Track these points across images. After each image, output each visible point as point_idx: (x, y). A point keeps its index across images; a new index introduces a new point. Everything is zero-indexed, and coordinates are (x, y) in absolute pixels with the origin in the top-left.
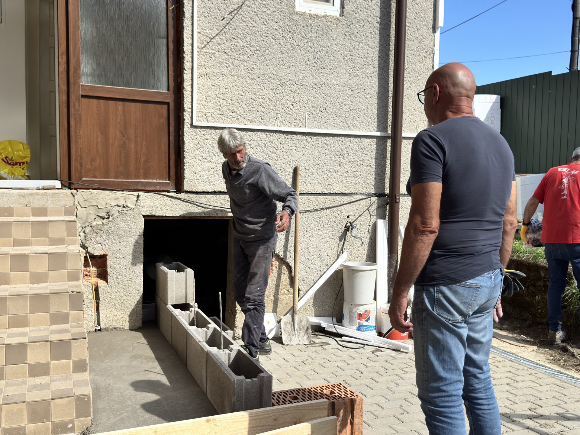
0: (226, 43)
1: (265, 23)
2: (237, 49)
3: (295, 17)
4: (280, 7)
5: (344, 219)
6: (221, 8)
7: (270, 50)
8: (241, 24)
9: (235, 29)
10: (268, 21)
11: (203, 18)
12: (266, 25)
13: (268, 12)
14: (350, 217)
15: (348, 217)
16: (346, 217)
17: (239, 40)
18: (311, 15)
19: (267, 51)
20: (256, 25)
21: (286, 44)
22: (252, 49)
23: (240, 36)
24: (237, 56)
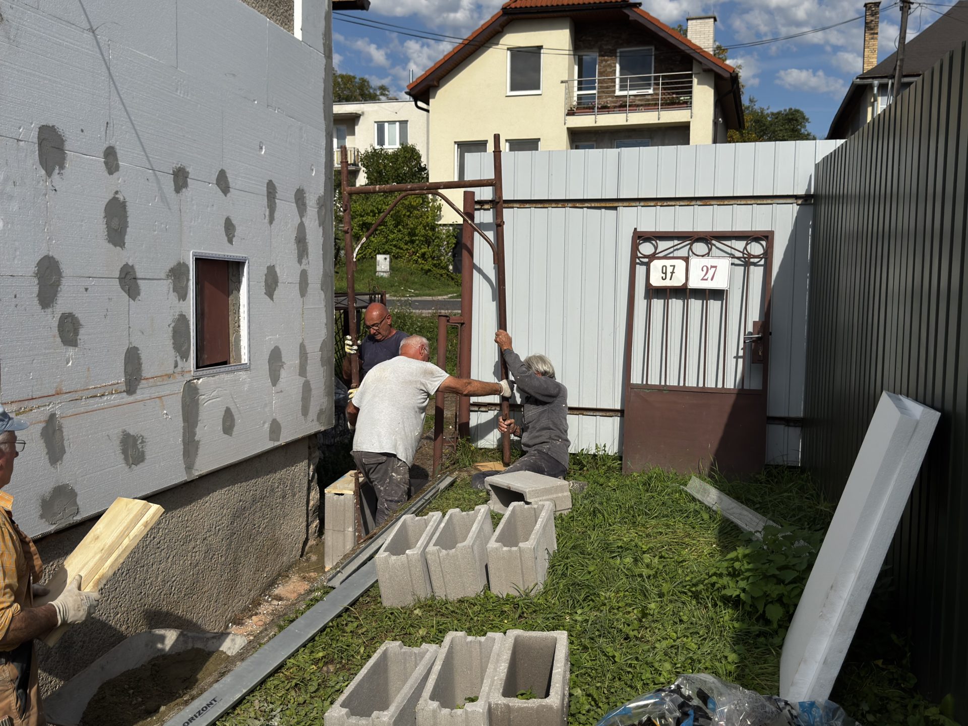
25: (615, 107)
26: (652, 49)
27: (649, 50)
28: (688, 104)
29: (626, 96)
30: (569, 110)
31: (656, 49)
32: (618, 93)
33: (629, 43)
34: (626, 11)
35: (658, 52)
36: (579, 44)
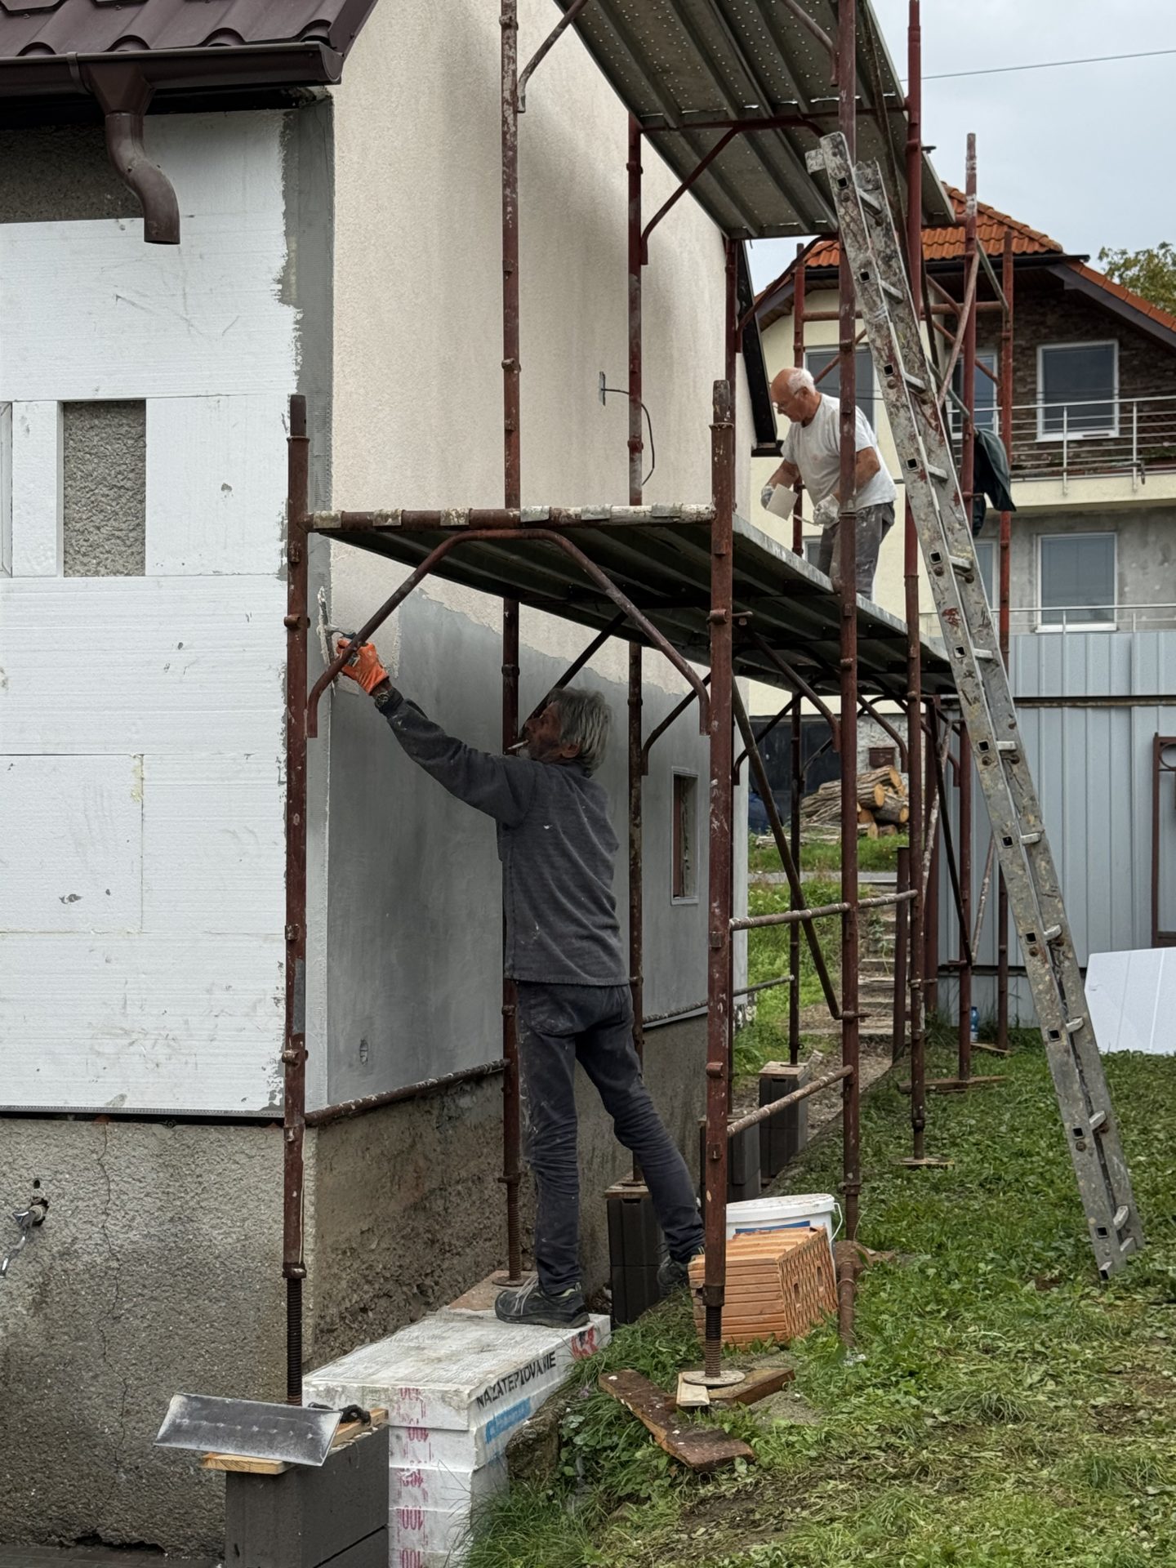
5: (20, 1188)
14: (42, 1185)
15: (37, 1184)
16: (29, 1185)
25: (1039, 468)
26: (1112, 346)
27: (1107, 347)
29: (1059, 444)
31: (1122, 346)
32: (1043, 438)
33: (1063, 334)
34: (1057, 272)
35: (1125, 353)
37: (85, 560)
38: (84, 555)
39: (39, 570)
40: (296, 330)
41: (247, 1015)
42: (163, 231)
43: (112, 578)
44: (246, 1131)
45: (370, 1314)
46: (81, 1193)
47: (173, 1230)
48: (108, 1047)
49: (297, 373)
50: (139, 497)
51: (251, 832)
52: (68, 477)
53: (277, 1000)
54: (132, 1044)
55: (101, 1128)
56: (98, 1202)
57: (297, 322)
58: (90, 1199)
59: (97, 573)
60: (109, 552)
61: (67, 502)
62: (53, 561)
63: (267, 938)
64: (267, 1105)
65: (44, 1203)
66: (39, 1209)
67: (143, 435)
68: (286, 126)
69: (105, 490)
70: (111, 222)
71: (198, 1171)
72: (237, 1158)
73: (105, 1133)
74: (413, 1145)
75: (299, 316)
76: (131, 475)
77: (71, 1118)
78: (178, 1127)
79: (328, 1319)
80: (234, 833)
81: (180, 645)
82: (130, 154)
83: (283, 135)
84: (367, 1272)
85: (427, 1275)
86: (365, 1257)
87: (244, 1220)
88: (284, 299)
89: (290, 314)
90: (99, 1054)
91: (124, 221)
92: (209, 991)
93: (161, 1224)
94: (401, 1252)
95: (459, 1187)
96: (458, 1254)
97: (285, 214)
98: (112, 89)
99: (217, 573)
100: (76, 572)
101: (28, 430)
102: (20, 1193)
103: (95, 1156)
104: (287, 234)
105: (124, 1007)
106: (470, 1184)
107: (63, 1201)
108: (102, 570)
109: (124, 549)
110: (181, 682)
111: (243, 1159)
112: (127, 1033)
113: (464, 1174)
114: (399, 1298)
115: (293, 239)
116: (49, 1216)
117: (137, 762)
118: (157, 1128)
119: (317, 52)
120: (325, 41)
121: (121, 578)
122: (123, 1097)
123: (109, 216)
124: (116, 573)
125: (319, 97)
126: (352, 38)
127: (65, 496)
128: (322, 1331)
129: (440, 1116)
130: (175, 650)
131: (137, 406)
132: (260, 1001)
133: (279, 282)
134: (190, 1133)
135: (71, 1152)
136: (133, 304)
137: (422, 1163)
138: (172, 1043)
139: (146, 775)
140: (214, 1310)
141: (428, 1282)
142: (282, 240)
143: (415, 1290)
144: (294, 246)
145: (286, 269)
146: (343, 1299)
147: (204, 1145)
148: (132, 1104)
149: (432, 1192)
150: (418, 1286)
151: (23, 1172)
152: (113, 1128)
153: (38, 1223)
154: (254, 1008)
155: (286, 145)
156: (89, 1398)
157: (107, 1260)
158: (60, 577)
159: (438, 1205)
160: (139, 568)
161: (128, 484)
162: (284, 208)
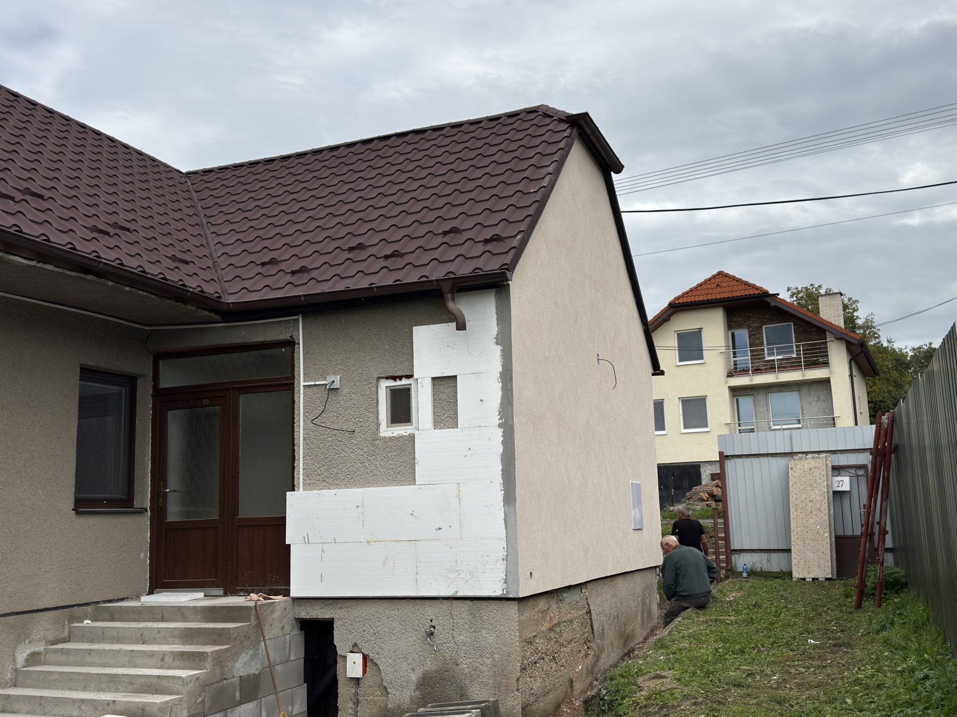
0: (325, 473)
1: (354, 451)
2: (332, 476)
3: (377, 442)
4: (365, 436)
5: (426, 622)
6: (321, 447)
7: (358, 472)
8: (335, 457)
9: (331, 461)
10: (356, 450)
11: (309, 457)
12: (354, 453)
13: (355, 443)
14: (433, 621)
15: (431, 621)
16: (429, 621)
17: (334, 469)
18: (390, 438)
19: (356, 474)
20: (346, 455)
21: (371, 465)
22: (343, 474)
23: (334, 466)
24: (332, 482)
25: (766, 369)
26: (791, 324)
27: (788, 325)
28: (826, 364)
29: (774, 360)
30: (728, 374)
31: (794, 324)
32: (768, 358)
33: (771, 322)
34: (768, 300)
35: (796, 327)
36: (731, 325)
37: (440, 424)
38: (440, 423)
39: (427, 428)
40: (501, 352)
41: (494, 564)
42: (461, 326)
43: (448, 429)
44: (495, 602)
45: (538, 664)
46: (445, 623)
47: (474, 635)
48: (452, 576)
49: (501, 365)
50: (456, 404)
51: (493, 506)
52: (434, 400)
53: (503, 559)
54: (459, 575)
55: (450, 603)
56: (450, 626)
57: (501, 350)
58: (448, 625)
59: (444, 428)
60: (447, 422)
61: (434, 407)
62: (431, 425)
63: (500, 539)
64: (501, 593)
65: (434, 627)
66: (432, 629)
67: (456, 386)
68: (496, 293)
69: (445, 403)
70: (445, 324)
71: (481, 615)
72: (493, 611)
73: (452, 604)
74: (548, 609)
75: (502, 348)
76: (453, 398)
77: (441, 599)
78: (475, 601)
79: (524, 665)
80: (487, 506)
81: (469, 449)
82: (451, 305)
83: (495, 296)
84: (536, 650)
85: (555, 653)
86: (535, 645)
87: (496, 631)
88: (497, 343)
89: (499, 348)
90: (449, 578)
91: (450, 324)
92: (482, 557)
93: (470, 633)
94: (546, 644)
95: (565, 624)
96: (565, 646)
97: (497, 319)
98: (446, 288)
99: (480, 426)
100: (438, 428)
101: (422, 387)
102: (426, 624)
103: (449, 611)
104: (497, 324)
105: (456, 562)
106: (568, 623)
107: (439, 626)
108: (446, 427)
109: (451, 420)
110: (470, 460)
111: (495, 611)
112: (457, 571)
113: (566, 619)
114: (547, 660)
115: (499, 326)
116: (436, 631)
117: (457, 486)
118: (468, 602)
119: (505, 273)
120: (507, 269)
121: (451, 429)
122: (457, 592)
123: (445, 322)
124: (449, 428)
125: (506, 284)
126: (515, 267)
127: (434, 405)
128: (522, 668)
129: (557, 599)
130: (468, 450)
131: (455, 377)
132: (498, 560)
133: (495, 339)
134: (478, 603)
135: (442, 610)
136: (453, 348)
137: (552, 615)
138: (471, 574)
139: (460, 490)
140: (488, 661)
141: (556, 655)
142: (496, 326)
143: (552, 658)
144: (499, 328)
145: (497, 335)
146: (529, 658)
147: (483, 607)
148: (460, 594)
149: (556, 624)
150: (553, 657)
151: (427, 617)
152: (455, 602)
153: (432, 634)
154: (496, 562)
155: (497, 299)
156: (450, 691)
157: (454, 645)
158: (433, 430)
159: (558, 630)
160: (456, 426)
161: (452, 401)
162: (496, 317)
